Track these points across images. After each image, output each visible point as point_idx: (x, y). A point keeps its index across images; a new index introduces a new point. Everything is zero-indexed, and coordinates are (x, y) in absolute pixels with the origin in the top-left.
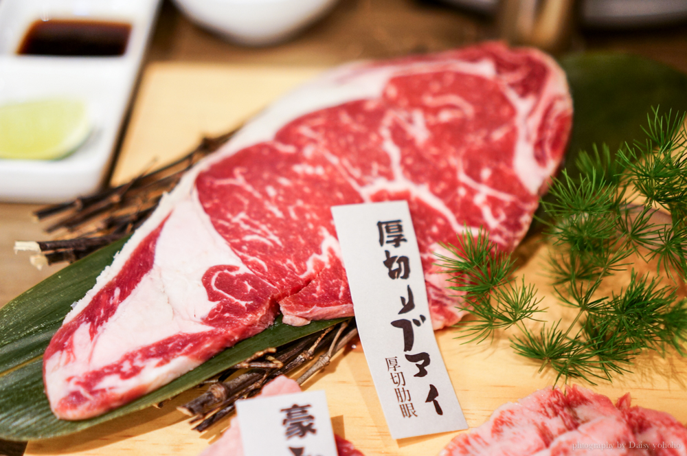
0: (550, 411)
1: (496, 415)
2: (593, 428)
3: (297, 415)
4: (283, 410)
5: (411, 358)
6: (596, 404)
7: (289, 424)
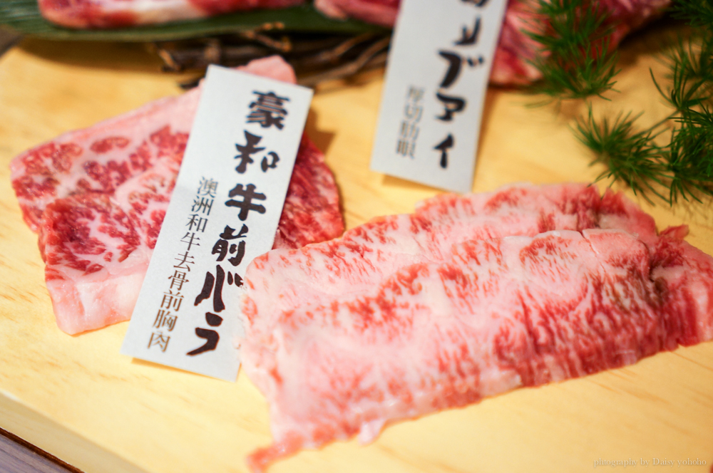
0: (569, 206)
1: (505, 189)
2: (601, 237)
3: (269, 104)
4: (256, 93)
5: (442, 98)
6: (633, 220)
7: (255, 109)
